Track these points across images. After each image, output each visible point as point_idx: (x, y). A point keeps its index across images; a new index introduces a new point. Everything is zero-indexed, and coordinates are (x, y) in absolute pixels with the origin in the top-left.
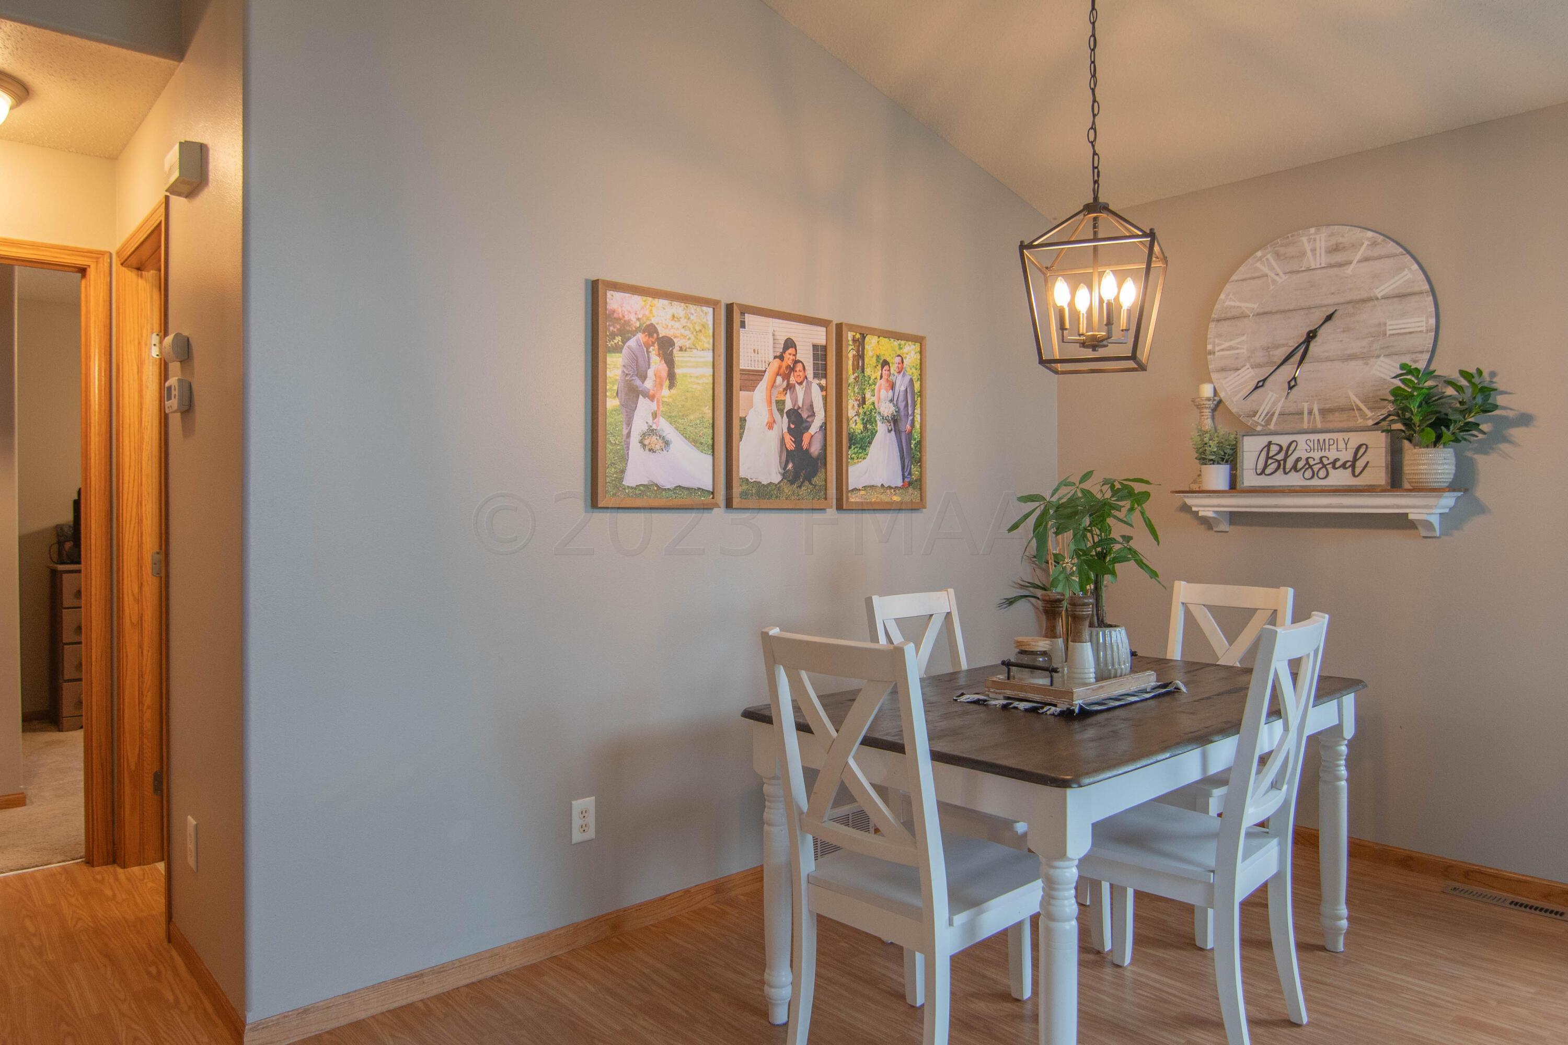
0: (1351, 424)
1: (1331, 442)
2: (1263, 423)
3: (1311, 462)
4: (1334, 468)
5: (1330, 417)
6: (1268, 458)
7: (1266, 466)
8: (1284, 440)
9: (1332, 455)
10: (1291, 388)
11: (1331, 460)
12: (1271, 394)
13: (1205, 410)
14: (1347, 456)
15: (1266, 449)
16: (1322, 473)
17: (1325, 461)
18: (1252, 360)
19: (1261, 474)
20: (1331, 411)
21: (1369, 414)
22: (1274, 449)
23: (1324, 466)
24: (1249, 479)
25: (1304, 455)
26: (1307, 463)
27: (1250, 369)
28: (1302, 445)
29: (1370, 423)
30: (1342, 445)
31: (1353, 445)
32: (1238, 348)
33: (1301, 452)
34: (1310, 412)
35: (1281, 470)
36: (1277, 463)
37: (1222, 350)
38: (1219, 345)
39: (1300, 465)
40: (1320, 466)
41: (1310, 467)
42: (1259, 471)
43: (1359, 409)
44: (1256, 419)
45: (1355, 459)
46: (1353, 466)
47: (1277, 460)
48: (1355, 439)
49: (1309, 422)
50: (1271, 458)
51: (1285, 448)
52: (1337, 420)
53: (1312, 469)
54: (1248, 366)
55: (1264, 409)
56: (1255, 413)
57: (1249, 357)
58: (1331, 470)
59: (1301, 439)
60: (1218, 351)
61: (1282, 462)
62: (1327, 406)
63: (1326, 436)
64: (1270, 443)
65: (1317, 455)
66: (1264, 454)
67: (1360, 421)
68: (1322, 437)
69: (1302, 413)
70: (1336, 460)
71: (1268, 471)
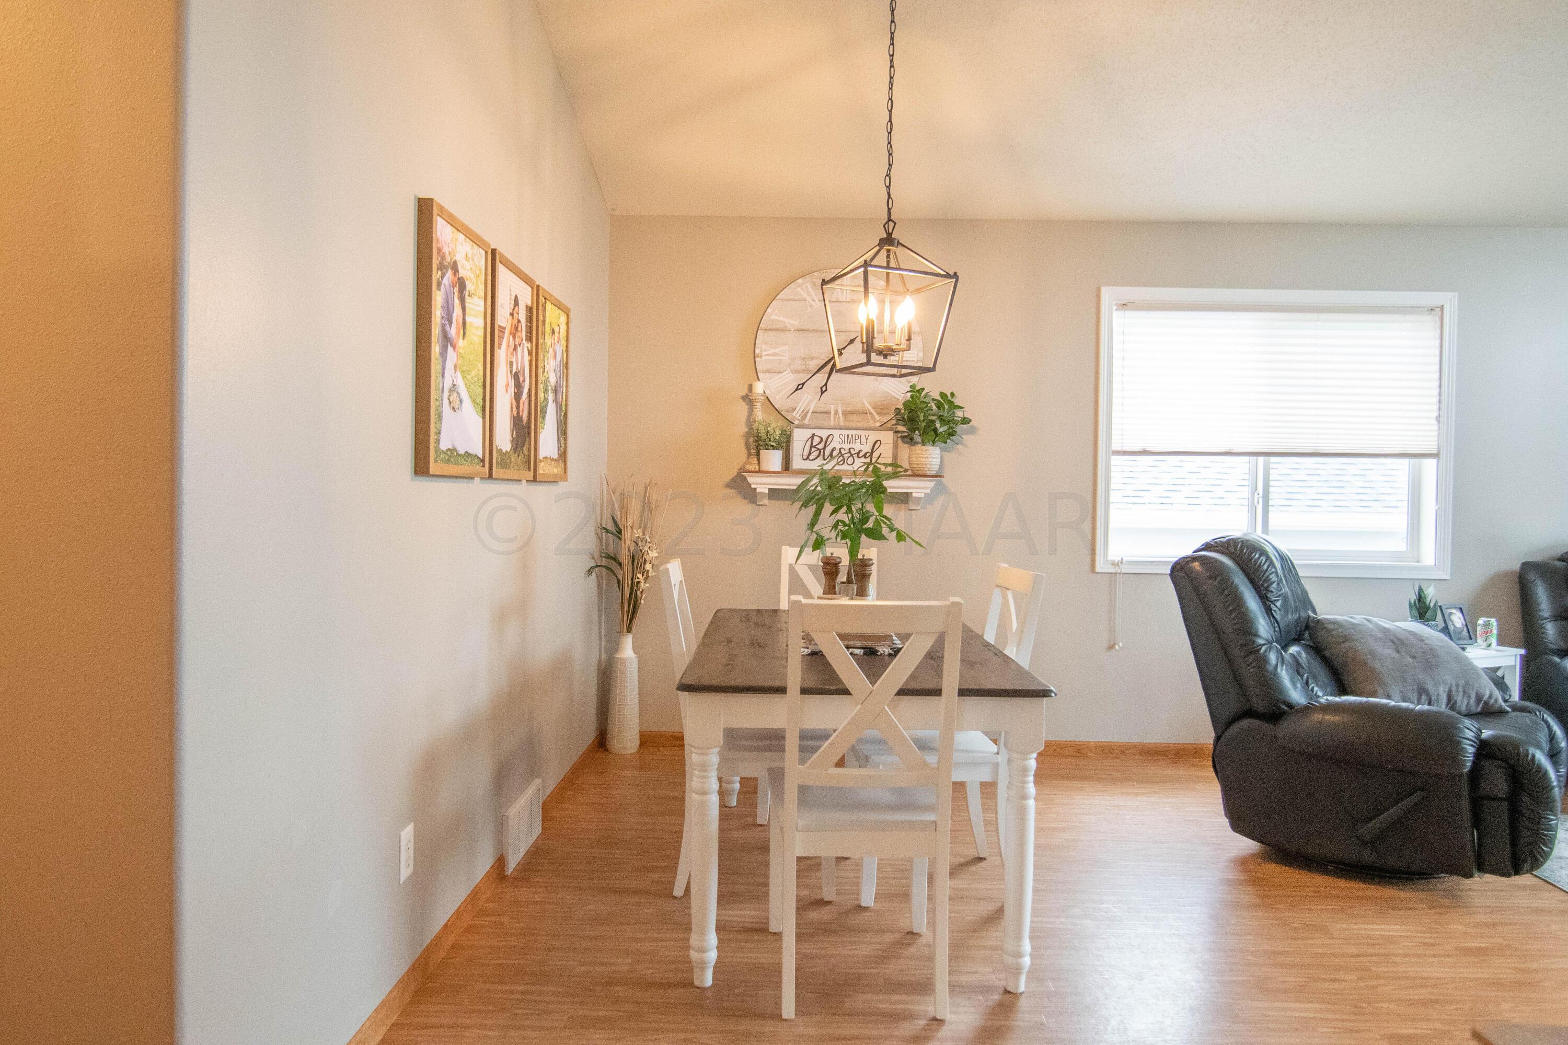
0: (865, 425)
1: (857, 437)
2: (799, 418)
3: (843, 452)
4: (858, 457)
5: (850, 417)
6: (812, 446)
7: (810, 454)
8: (824, 434)
9: (857, 447)
10: (822, 393)
11: (857, 451)
12: (806, 395)
13: (757, 404)
14: (867, 448)
15: (810, 440)
16: (850, 461)
17: (853, 452)
18: (792, 367)
19: (806, 459)
20: (851, 413)
21: (877, 417)
22: (817, 440)
23: (852, 455)
24: (797, 463)
25: (838, 446)
26: (840, 452)
27: (791, 374)
28: (836, 439)
29: (878, 424)
30: (864, 440)
31: (872, 440)
32: (781, 355)
33: (835, 444)
34: (836, 413)
35: (821, 457)
36: (818, 451)
37: (769, 355)
38: (766, 350)
39: (835, 453)
40: (849, 455)
41: (842, 455)
42: (805, 457)
43: (871, 414)
44: (794, 414)
45: (872, 452)
46: (871, 456)
47: (818, 449)
48: (873, 436)
49: (834, 420)
50: (814, 447)
51: (824, 440)
52: (855, 420)
53: (843, 457)
54: (789, 371)
55: (800, 407)
56: (794, 410)
57: (790, 364)
58: (856, 459)
59: (836, 433)
60: (765, 356)
61: (822, 451)
62: (849, 409)
63: (854, 432)
64: (813, 435)
65: (847, 446)
66: (809, 443)
67: (871, 422)
68: (850, 432)
69: (830, 413)
70: (860, 451)
71: (811, 457)
